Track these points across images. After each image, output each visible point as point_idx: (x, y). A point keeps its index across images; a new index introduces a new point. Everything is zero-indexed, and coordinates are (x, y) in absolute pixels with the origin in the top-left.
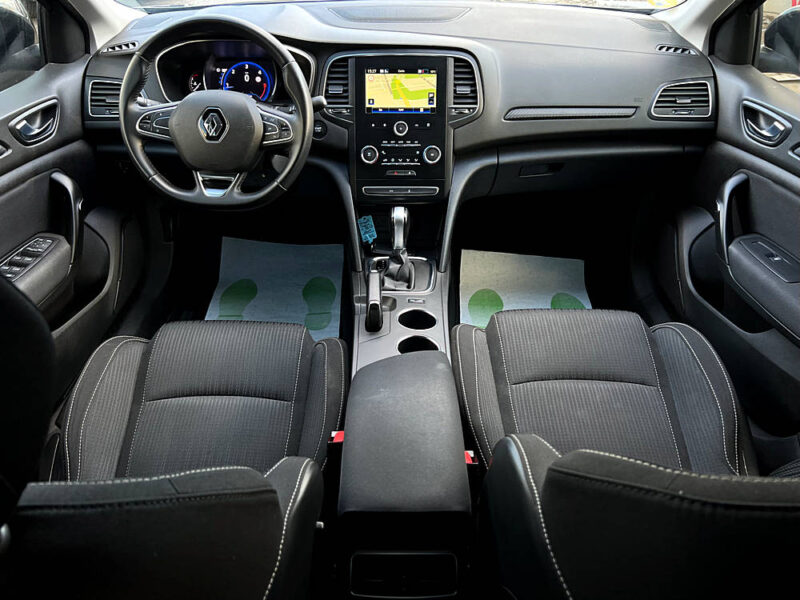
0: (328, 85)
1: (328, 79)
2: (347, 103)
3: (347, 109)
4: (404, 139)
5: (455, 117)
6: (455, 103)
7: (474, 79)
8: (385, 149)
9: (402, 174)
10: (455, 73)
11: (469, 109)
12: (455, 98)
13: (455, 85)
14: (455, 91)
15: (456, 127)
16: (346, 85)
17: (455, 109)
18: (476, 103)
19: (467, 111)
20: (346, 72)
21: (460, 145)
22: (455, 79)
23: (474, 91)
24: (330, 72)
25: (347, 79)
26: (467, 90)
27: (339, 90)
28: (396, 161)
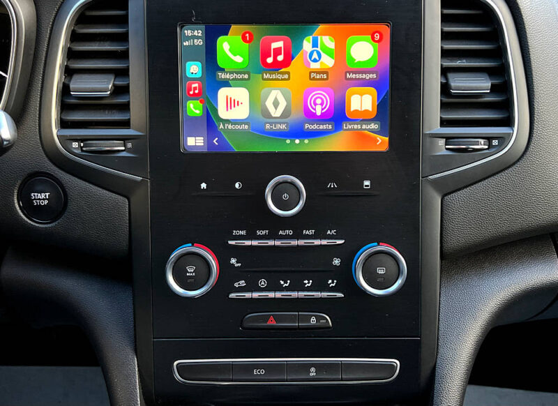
0: (69, 72)
1: (71, 54)
2: (126, 124)
3: (124, 139)
4: (297, 225)
5: (444, 163)
6: (444, 123)
7: (500, 52)
8: (240, 252)
9: (290, 321)
10: (445, 36)
11: (489, 139)
12: (444, 106)
13: (445, 71)
14: (445, 89)
15: (449, 188)
16: (124, 73)
17: (448, 139)
18: (508, 122)
19: (482, 145)
20: (123, 38)
21: (461, 236)
22: (445, 54)
23: (503, 88)
24: (74, 37)
25: (124, 55)
26: (482, 84)
27: (103, 86)
28: (274, 287)
